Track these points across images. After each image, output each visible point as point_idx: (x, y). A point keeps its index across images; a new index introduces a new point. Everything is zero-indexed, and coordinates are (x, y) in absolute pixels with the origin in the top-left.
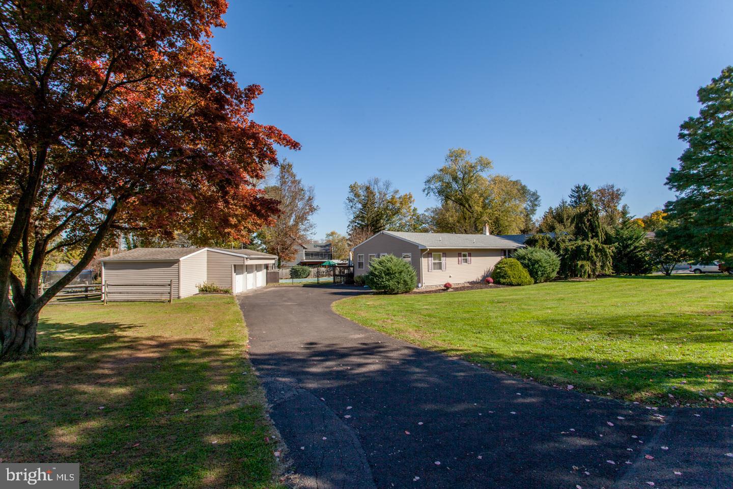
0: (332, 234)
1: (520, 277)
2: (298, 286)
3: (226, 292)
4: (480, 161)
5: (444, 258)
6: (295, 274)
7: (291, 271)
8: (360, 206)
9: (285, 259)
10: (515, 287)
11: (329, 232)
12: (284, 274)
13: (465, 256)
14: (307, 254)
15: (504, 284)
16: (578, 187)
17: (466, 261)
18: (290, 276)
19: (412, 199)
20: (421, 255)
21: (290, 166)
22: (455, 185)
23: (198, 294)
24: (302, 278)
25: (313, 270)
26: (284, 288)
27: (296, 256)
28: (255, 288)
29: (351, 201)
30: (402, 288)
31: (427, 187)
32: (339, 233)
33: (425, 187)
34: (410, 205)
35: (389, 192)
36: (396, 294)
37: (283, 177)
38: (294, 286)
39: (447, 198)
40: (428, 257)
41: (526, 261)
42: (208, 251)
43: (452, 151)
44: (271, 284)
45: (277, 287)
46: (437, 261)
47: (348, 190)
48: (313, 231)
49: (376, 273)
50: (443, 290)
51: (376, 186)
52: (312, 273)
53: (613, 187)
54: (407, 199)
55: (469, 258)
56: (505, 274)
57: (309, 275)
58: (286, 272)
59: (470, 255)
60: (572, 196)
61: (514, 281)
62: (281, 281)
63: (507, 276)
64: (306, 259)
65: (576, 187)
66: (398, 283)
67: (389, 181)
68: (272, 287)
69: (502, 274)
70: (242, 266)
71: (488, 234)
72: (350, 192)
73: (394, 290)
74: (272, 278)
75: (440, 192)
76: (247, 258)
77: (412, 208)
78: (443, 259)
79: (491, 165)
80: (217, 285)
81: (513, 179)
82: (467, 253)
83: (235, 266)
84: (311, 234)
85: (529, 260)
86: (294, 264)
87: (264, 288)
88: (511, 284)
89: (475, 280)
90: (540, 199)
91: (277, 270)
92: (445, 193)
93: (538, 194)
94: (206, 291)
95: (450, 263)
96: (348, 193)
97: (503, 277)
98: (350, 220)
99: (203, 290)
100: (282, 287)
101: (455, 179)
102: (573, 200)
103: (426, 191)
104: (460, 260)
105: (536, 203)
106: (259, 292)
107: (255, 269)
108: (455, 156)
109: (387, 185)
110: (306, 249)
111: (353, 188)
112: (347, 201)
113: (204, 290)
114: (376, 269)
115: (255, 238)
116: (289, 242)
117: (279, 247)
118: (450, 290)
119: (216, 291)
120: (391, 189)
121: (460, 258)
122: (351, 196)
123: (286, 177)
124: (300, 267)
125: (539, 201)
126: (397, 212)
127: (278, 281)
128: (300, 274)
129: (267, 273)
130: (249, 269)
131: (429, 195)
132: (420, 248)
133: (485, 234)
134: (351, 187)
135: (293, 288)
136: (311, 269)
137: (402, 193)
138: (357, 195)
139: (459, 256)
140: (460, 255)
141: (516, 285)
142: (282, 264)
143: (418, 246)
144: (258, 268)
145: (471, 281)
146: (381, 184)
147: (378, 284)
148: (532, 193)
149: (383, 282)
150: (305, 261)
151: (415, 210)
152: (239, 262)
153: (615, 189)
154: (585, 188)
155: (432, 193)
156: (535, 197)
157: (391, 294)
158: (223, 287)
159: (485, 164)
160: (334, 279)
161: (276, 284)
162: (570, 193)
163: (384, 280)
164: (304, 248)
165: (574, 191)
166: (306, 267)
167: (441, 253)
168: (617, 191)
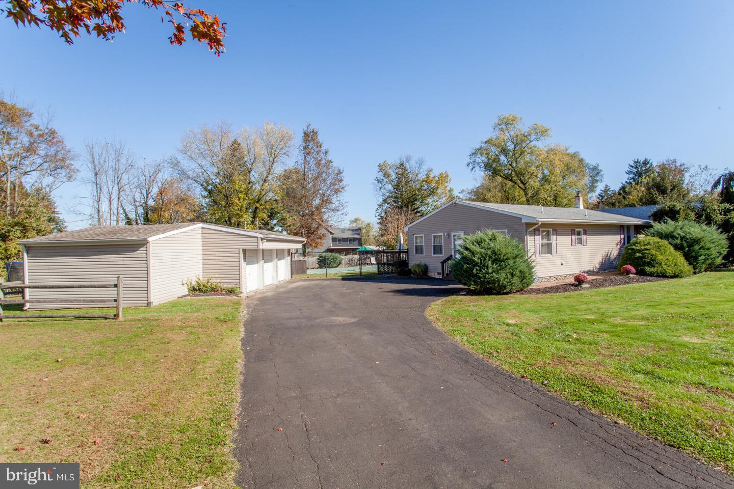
0: (356, 220)
1: (675, 265)
2: (333, 279)
3: (231, 292)
4: (535, 129)
5: (555, 236)
6: (323, 263)
7: (319, 259)
8: (389, 187)
9: (311, 245)
10: (670, 280)
11: (353, 219)
12: (310, 263)
13: (579, 234)
14: (334, 240)
15: (651, 275)
16: (637, 162)
17: (580, 241)
18: (318, 266)
19: (449, 179)
20: (526, 231)
21: (315, 133)
22: (503, 158)
23: (185, 296)
24: (333, 267)
25: (345, 258)
26: (316, 282)
27: (323, 241)
28: (275, 282)
29: (379, 181)
30: (517, 284)
31: (472, 161)
32: (363, 219)
33: (469, 160)
34: (446, 185)
35: (421, 171)
36: (507, 293)
37: (306, 148)
38: (328, 279)
39: (495, 172)
40: (535, 235)
41: (678, 241)
42: (203, 228)
43: (502, 117)
44: (298, 277)
45: (305, 280)
46: (545, 241)
47: (377, 169)
48: (345, 211)
49: (476, 259)
50: (573, 285)
51: (407, 164)
52: (343, 262)
53: (675, 161)
54: (443, 178)
55: (584, 237)
56: (653, 260)
57: (340, 264)
58: (312, 260)
59: (585, 233)
60: (629, 173)
61: (669, 271)
62: (309, 272)
63: (657, 263)
64: (333, 246)
65: (635, 162)
66: (512, 275)
67: (422, 159)
68: (299, 281)
69: (648, 260)
70: (256, 250)
71: (582, 207)
72: (379, 172)
73: (505, 287)
74: (298, 269)
75: (487, 166)
76: (262, 239)
77: (448, 188)
78: (553, 238)
79: (549, 132)
80: (216, 281)
81: (571, 151)
82: (581, 230)
83: (244, 251)
84: (342, 214)
85: (682, 238)
86: (321, 250)
87: (287, 282)
88: (663, 276)
89: (592, 269)
90: (602, 173)
91: (302, 258)
92: (492, 168)
93: (600, 168)
94: (200, 290)
95: (562, 242)
96: (377, 172)
97: (649, 264)
98: (378, 203)
99: (194, 289)
100: (312, 280)
101: (504, 151)
102: (631, 176)
103: (471, 167)
104: (574, 239)
105: (597, 178)
106: (282, 290)
107: (275, 257)
108: (506, 123)
109: (421, 163)
110: (333, 234)
111: (382, 168)
112: (376, 182)
113: (197, 290)
114: (473, 254)
115: (275, 225)
116: (315, 225)
117: (303, 230)
118: (585, 285)
119: (214, 290)
120: (425, 168)
121: (573, 237)
122: (380, 176)
123: (310, 147)
124: (329, 254)
125: (602, 176)
126: (433, 192)
127: (305, 272)
128: (330, 263)
129: (291, 261)
130: (267, 256)
131: (474, 170)
132: (524, 221)
133: (578, 208)
134: (380, 166)
135: (327, 282)
136: (342, 257)
137: (436, 173)
138: (387, 175)
139: (572, 235)
140: (573, 232)
141: (672, 277)
142: (307, 251)
143: (521, 219)
144: (280, 254)
145: (586, 270)
146: (413, 162)
147: (480, 278)
148: (591, 167)
149: (488, 273)
150: (332, 248)
151: (451, 190)
152: (250, 245)
153: (678, 164)
154: (645, 163)
155: (477, 168)
156: (595, 172)
157: (498, 293)
158: (227, 284)
159: (542, 133)
160: (379, 268)
161: (303, 276)
162: (627, 169)
163: (490, 271)
164: (331, 233)
165: (632, 166)
166: (337, 255)
167: (551, 230)
168: (681, 166)
